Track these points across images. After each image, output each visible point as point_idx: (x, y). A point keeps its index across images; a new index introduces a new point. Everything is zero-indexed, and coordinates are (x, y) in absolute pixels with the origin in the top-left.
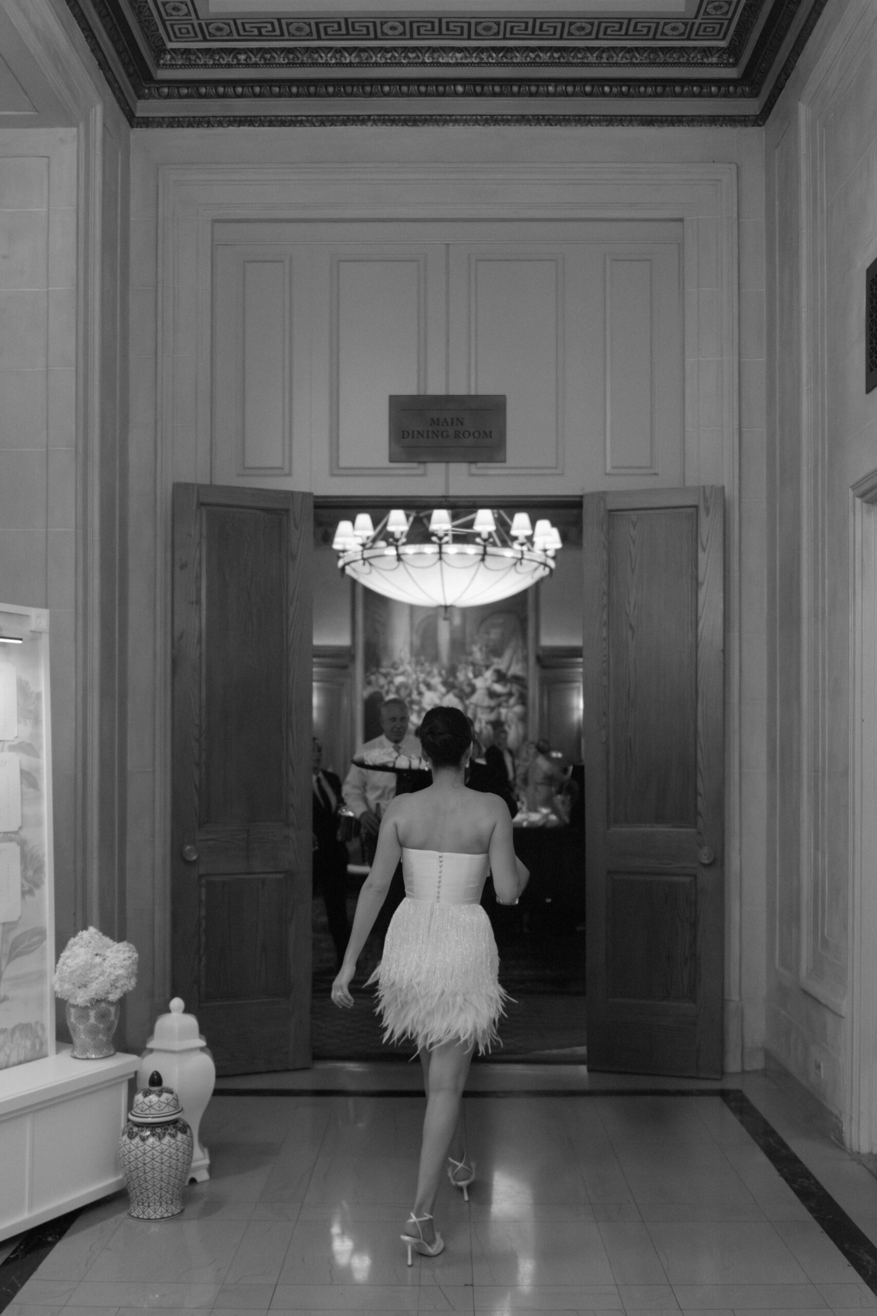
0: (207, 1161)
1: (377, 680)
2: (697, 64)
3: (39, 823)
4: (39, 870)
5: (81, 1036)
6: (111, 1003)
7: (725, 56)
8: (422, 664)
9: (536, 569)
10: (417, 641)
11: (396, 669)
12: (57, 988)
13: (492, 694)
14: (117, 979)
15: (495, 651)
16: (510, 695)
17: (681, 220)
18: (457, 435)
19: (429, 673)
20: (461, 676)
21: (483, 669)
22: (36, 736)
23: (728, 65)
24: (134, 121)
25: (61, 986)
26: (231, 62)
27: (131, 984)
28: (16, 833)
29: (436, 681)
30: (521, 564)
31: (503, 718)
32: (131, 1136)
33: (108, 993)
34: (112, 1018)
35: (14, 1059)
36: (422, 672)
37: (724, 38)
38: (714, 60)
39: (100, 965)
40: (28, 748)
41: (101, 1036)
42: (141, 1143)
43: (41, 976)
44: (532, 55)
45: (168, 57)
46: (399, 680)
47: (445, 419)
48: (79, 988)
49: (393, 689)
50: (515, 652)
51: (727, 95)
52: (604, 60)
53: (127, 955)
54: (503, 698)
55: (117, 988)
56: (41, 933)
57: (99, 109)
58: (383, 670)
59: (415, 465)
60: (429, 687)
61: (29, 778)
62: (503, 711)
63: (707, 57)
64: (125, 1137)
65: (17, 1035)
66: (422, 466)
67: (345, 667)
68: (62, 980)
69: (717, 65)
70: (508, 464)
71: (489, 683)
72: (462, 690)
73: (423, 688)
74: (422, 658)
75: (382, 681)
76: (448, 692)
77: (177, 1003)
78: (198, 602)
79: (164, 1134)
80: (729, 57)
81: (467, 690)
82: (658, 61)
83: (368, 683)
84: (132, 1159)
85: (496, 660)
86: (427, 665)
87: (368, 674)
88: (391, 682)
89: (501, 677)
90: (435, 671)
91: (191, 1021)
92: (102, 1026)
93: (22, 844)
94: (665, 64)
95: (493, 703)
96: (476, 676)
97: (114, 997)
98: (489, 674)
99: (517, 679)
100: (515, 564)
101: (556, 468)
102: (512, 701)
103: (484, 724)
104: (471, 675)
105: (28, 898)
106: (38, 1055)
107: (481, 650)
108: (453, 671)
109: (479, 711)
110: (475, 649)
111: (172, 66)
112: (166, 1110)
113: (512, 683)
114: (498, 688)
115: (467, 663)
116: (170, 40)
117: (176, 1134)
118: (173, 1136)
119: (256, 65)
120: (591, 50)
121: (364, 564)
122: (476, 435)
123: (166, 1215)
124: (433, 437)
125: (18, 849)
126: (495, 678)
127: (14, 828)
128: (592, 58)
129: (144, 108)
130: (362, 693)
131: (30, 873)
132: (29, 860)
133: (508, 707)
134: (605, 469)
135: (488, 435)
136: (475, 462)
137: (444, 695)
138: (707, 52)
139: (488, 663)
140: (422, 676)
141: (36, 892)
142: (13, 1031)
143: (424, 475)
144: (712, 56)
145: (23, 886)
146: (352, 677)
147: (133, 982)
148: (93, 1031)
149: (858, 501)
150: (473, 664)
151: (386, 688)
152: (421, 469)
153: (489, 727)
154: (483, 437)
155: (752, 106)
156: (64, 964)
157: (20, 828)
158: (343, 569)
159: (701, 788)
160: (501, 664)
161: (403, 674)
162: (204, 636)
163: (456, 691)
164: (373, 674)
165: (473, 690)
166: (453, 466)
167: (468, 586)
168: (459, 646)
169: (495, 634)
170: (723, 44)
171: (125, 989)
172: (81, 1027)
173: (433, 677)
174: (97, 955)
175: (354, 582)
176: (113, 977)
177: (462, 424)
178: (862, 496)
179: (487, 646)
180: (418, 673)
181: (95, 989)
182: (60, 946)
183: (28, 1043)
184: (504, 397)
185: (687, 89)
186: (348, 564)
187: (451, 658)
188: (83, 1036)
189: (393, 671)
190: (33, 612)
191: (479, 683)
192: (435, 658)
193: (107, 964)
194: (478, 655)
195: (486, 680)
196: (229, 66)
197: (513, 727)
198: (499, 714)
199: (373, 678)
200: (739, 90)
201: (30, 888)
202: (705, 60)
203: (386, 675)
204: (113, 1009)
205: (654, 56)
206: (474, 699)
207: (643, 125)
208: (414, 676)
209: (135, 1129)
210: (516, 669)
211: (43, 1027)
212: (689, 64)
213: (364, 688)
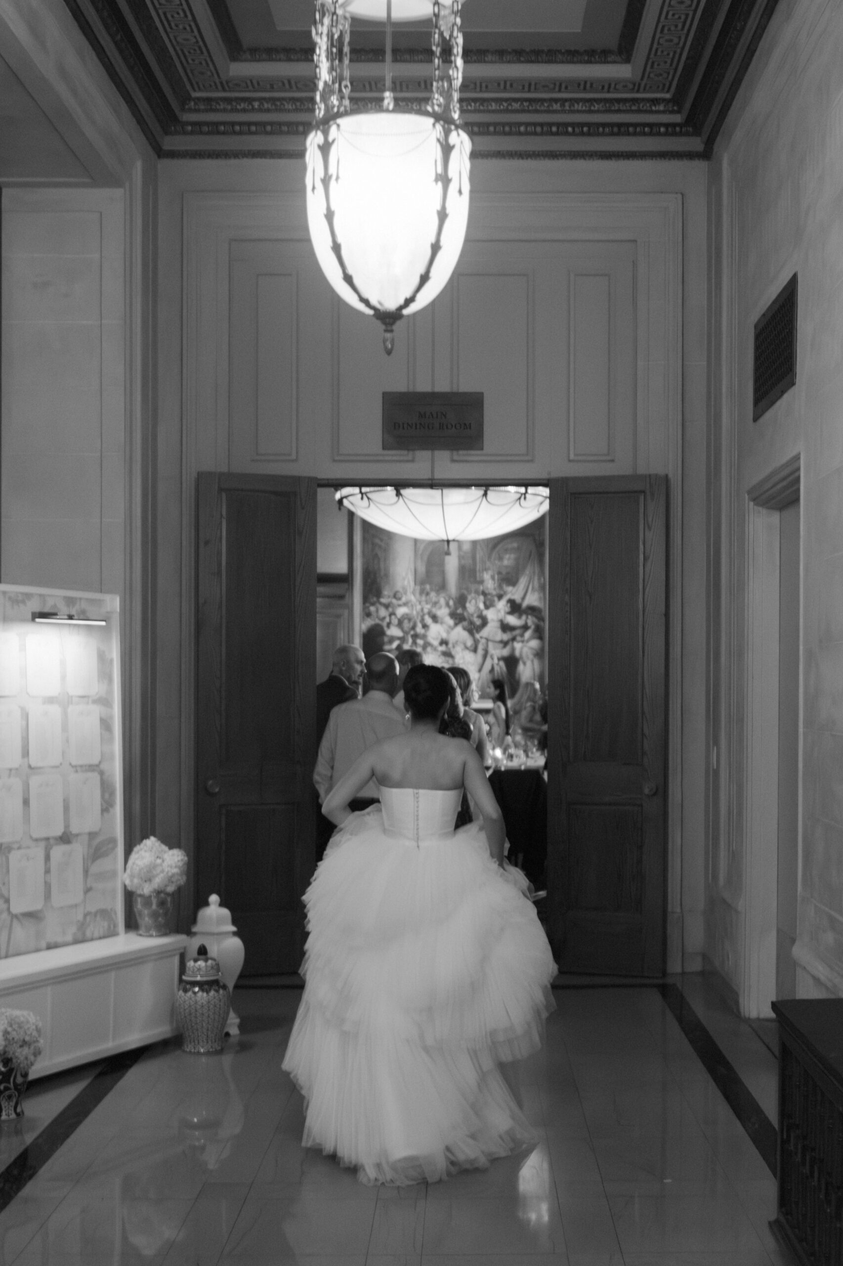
0: (237, 1021)
1: (377, 611)
2: (646, 112)
3: (112, 758)
4: (112, 794)
5: (146, 920)
6: (168, 894)
7: (670, 105)
8: (428, 594)
9: (541, 503)
10: (422, 569)
11: (400, 599)
12: (127, 882)
13: (505, 627)
14: (173, 875)
15: (509, 579)
16: (525, 627)
17: (635, 241)
18: (441, 427)
19: (435, 604)
20: (471, 607)
21: (496, 599)
22: (110, 692)
23: (672, 112)
24: (161, 153)
25: (132, 881)
26: (247, 107)
27: (182, 880)
28: (98, 766)
29: (443, 612)
30: (525, 498)
31: (517, 653)
32: (186, 991)
33: (166, 886)
34: (169, 905)
35: (96, 935)
36: (427, 603)
37: (668, 92)
38: (661, 108)
39: (161, 865)
40: (104, 701)
41: (160, 919)
42: (193, 995)
43: (114, 874)
44: (505, 104)
45: (192, 103)
46: (401, 611)
47: (431, 413)
48: (146, 881)
49: (395, 621)
50: (530, 581)
51: (674, 134)
52: (567, 108)
53: (180, 858)
54: (517, 632)
55: (172, 882)
56: (113, 841)
57: (139, 165)
58: (383, 600)
59: (405, 452)
60: (435, 618)
61: (106, 724)
62: (518, 646)
63: (655, 106)
64: (181, 993)
65: (98, 918)
66: (411, 453)
67: (342, 597)
68: (132, 877)
69: (664, 112)
70: (485, 452)
71: (502, 615)
72: (471, 623)
73: (428, 620)
74: (428, 587)
75: (383, 612)
76: (456, 624)
77: (214, 898)
78: (219, 573)
79: (210, 990)
80: (673, 106)
81: (478, 622)
82: (613, 108)
83: (368, 615)
84: (186, 1007)
85: (510, 589)
86: (433, 595)
87: (367, 605)
88: (392, 614)
89: (515, 608)
90: (442, 601)
91: (225, 912)
92: (161, 911)
93: (102, 773)
94: (619, 111)
95: (506, 637)
96: (487, 607)
97: (171, 889)
98: (502, 606)
99: (532, 610)
100: (520, 499)
101: (527, 455)
102: (528, 634)
103: (496, 661)
104: (482, 606)
105: (105, 814)
106: (111, 933)
107: (493, 578)
108: (461, 601)
109: (491, 645)
110: (487, 576)
111: (197, 111)
112: (211, 972)
113: (527, 614)
114: (512, 620)
115: (477, 592)
116: (194, 90)
117: (219, 990)
118: (217, 991)
119: (268, 111)
120: (556, 100)
121: (362, 498)
122: (458, 426)
123: (211, 1050)
124: (420, 428)
125: (98, 778)
126: (508, 609)
127: (96, 761)
128: (556, 107)
129: (170, 143)
130: (360, 626)
131: (107, 796)
132: (106, 787)
133: (523, 642)
134: (569, 457)
135: (467, 426)
136: (458, 450)
137: (452, 628)
138: (655, 102)
139: (502, 592)
140: (427, 608)
141: (111, 810)
142: (96, 914)
143: (413, 461)
144: (659, 104)
145: (102, 804)
146: (350, 608)
147: (185, 878)
148: (155, 915)
149: (752, 504)
150: (484, 594)
151: (387, 620)
152: (410, 455)
153: (502, 663)
154: (464, 429)
155: (696, 144)
156: (134, 863)
157: (100, 762)
158: (340, 502)
159: (646, 731)
160: (515, 592)
161: (405, 604)
162: (224, 598)
163: (465, 623)
164: (373, 604)
165: (485, 622)
166: (437, 453)
167: (472, 521)
168: (468, 573)
169: (508, 560)
170: (668, 96)
171: (179, 883)
172: (146, 912)
173: (440, 608)
174: (157, 857)
175: (351, 515)
176: (170, 874)
177: (445, 416)
178: (754, 500)
179: (499, 573)
180: (423, 603)
181: (157, 882)
182: (128, 852)
183: (106, 924)
184: (482, 394)
185: (639, 129)
186: (346, 497)
187: (459, 587)
188: (147, 919)
189: (394, 601)
190: (107, 597)
191: (491, 614)
192: (442, 587)
193: (165, 864)
194: (490, 584)
195: (499, 611)
196: (244, 111)
197: (529, 663)
198: (513, 649)
199: (372, 609)
200: (684, 129)
201: (107, 807)
202: (654, 108)
203: (387, 606)
204: (169, 899)
205: (610, 105)
206: (485, 632)
207: (602, 159)
208: (419, 607)
209: (188, 986)
210: (533, 599)
211: (116, 913)
212: (639, 111)
213: (363, 620)
